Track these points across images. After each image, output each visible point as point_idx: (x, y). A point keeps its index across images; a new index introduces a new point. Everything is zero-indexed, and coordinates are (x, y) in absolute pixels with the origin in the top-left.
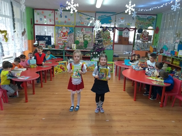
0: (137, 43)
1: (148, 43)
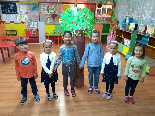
1: (107, 18)
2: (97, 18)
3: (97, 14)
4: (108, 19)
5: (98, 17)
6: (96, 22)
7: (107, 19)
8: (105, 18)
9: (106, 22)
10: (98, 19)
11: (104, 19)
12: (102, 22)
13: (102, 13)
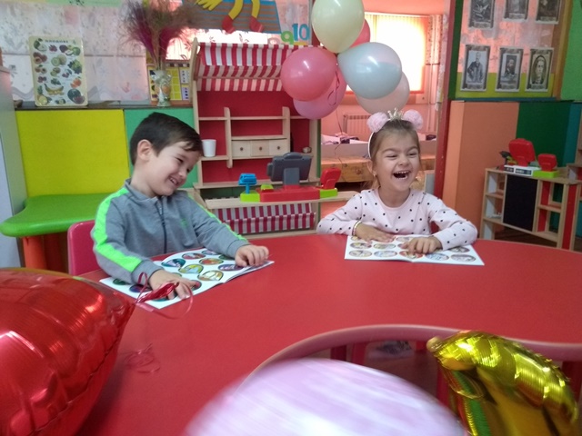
0: (469, 48)
1: (533, 52)
2: (473, 56)
3: (471, 24)
4: (541, 63)
5: (478, 49)
6: (465, 86)
7: (536, 65)
8: (518, 56)
9: (529, 86)
10: (474, 64)
11: (514, 58)
12: (499, 86)
13: (507, 16)
